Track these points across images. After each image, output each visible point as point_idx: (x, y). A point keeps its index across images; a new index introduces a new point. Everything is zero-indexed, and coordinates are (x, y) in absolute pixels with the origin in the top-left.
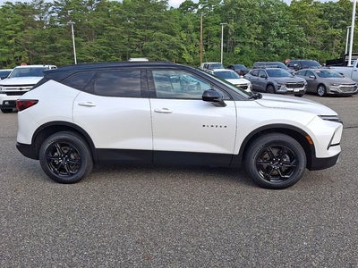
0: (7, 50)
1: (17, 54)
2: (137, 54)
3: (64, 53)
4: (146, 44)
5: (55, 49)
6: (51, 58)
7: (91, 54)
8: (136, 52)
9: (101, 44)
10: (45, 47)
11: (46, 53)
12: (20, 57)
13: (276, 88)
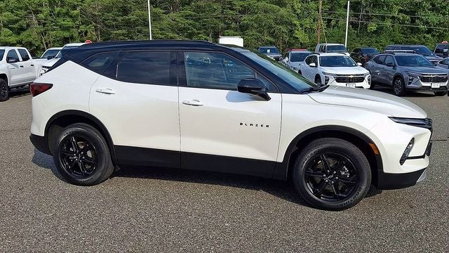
0: (70, 24)
1: (83, 28)
2: (232, 32)
3: (139, 28)
4: (246, 19)
5: (128, 24)
6: (123, 35)
7: (173, 31)
8: (231, 28)
9: (187, 17)
10: (115, 20)
11: (118, 27)
12: (86, 33)
13: (407, 82)
